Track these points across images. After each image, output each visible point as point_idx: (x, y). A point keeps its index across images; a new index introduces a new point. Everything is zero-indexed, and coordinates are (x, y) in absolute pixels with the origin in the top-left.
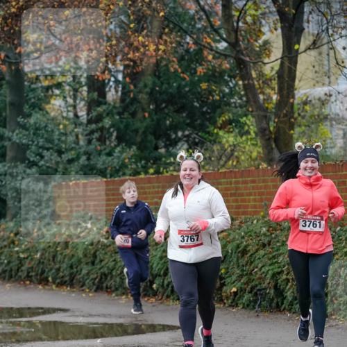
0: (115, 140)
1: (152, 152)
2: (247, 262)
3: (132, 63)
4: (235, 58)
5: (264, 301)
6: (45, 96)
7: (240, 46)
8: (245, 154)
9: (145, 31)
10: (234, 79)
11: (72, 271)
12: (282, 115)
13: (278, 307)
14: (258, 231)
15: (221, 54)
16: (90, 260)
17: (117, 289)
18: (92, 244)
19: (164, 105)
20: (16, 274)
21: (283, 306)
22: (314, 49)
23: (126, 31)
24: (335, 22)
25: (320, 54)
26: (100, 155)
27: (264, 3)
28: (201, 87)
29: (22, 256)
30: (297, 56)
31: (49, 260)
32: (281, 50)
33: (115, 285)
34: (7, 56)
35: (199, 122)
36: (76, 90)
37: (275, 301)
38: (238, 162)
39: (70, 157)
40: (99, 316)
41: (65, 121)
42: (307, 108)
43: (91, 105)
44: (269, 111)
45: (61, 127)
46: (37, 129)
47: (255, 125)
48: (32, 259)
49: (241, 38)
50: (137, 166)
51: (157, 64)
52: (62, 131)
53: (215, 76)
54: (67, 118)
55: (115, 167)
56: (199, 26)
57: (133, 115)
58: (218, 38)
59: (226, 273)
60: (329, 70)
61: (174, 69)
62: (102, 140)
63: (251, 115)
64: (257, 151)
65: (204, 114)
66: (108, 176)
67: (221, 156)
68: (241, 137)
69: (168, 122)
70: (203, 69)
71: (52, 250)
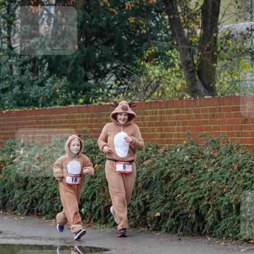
0: (47, 71)
1: (82, 83)
2: (171, 188)
5: (186, 225)
8: (170, 85)
10: (161, 14)
11: (5, 195)
12: (205, 49)
13: (199, 231)
14: (181, 159)
16: (22, 185)
17: (47, 213)
19: (93, 38)
21: (204, 231)
26: (32, 85)
28: (128, 21)
33: (45, 210)
35: (126, 54)
36: (10, 23)
37: (196, 226)
38: (163, 93)
39: (4, 87)
42: (230, 42)
44: (193, 45)
47: (179, 58)
50: (67, 96)
53: (142, 11)
54: (1, 50)
55: (47, 97)
59: (151, 199)
61: (104, 3)
62: (34, 71)
63: (176, 48)
64: (181, 83)
65: (131, 46)
67: (147, 88)
68: (167, 70)
69: (97, 54)
70: (131, 4)
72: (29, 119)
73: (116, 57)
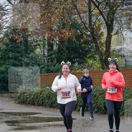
0: (56, 62)
2: (96, 99)
3: (61, 38)
4: (93, 37)
5: (101, 111)
6: (35, 48)
7: (94, 33)
8: (96, 66)
9: (65, 28)
10: (92, 43)
11: (42, 101)
12: (107, 55)
13: (105, 113)
14: (99, 90)
15: (88, 36)
16: (48, 98)
17: (56, 107)
18: (49, 93)
19: (71, 51)
20: (25, 102)
21: (107, 113)
22: (117, 34)
23: (59, 28)
24: (123, 26)
25: (118, 36)
26: (51, 66)
27: (102, 20)
28: (82, 46)
29: (27, 97)
30: (111, 37)
31: (36, 98)
32: (107, 35)
33: (56, 106)
34: (23, 36)
35: (81, 56)
36: (44, 46)
37: (104, 111)
38: (93, 69)
39: (42, 67)
40: (51, 115)
41: (40, 56)
42: (114, 52)
43: (49, 51)
44: (103, 53)
45: (40, 57)
46: (32, 58)
47: (98, 57)
48: (30, 98)
49: (94, 31)
51: (69, 39)
52: (40, 59)
53: (87, 42)
54: (41, 55)
55: (56, 70)
56: (82, 27)
57: (62, 54)
58: (87, 31)
60: (121, 41)
61: (74, 40)
62: (52, 61)
63: (97, 54)
64: (99, 65)
65: (83, 54)
66: (54, 72)
67: (88, 67)
68: (94, 61)
69: (72, 56)
70: (83, 40)
71: (36, 95)
72: (50, 77)
73: (78, 57)
